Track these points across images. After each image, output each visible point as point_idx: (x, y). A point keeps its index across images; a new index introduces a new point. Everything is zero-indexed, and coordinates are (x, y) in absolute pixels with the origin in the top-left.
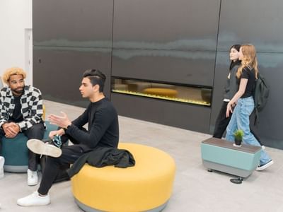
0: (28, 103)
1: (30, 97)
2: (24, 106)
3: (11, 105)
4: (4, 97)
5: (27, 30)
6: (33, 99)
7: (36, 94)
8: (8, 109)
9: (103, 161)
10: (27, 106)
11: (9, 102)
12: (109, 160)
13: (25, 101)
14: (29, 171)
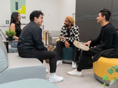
0: (73, 32)
1: (73, 29)
2: (71, 34)
3: (66, 33)
4: (64, 30)
5: (73, 14)
6: (74, 30)
7: (75, 28)
8: (65, 35)
9: (111, 55)
10: (72, 34)
11: (66, 32)
12: (115, 55)
13: (71, 31)
14: (73, 62)
